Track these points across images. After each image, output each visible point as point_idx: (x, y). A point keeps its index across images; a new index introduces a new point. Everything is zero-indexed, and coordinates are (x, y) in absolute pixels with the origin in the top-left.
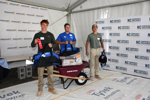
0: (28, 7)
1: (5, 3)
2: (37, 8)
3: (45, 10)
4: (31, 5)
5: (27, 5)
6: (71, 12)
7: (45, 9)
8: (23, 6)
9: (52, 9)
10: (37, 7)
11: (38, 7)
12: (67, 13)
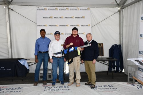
1: (44, 9)
2: (77, 9)
3: (87, 9)
4: (70, 7)
5: (65, 8)
6: (123, 7)
7: (87, 8)
8: (61, 9)
9: (96, 7)
10: (76, 8)
12: (119, 9)
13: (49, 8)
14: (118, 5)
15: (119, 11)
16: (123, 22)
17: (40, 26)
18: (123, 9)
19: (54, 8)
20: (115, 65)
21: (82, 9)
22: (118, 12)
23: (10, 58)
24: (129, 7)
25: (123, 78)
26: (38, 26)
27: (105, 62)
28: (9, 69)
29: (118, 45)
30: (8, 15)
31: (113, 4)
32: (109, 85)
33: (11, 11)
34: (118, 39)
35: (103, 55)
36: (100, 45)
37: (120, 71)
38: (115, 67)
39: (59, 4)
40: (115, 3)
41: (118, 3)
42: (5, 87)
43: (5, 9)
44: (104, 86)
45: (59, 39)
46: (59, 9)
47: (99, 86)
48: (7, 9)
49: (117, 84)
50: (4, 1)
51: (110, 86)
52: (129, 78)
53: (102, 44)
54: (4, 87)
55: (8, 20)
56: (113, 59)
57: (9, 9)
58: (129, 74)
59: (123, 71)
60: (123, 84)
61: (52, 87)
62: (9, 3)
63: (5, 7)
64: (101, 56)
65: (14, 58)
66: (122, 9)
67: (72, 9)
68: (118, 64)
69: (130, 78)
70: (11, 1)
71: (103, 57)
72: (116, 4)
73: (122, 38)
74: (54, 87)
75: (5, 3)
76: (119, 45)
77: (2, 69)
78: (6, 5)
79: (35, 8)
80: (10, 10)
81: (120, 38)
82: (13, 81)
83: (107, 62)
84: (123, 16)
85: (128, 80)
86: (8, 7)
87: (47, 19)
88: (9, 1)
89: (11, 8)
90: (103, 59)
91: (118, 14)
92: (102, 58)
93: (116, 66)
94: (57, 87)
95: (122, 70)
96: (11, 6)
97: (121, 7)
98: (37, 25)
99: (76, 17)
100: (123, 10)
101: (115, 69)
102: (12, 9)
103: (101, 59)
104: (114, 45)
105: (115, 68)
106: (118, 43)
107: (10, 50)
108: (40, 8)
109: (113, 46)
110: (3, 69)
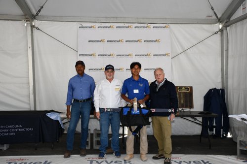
0: (128, 27)
1: (91, 27)
2: (147, 27)
3: (165, 27)
4: (135, 23)
5: (127, 25)
6: (228, 24)
7: (164, 25)
8: (120, 27)
9: (180, 24)
10: (145, 25)
11: (149, 25)
12: (221, 26)
13: (99, 25)
14: (219, 21)
15: (221, 30)
16: (227, 50)
17: (83, 55)
18: (228, 26)
19: (108, 25)
20: (214, 125)
21: (156, 27)
22: (219, 33)
23: (32, 109)
24: (239, 23)
25: (229, 148)
26: (80, 55)
27: (196, 119)
28: (30, 129)
29: (218, 90)
30: (30, 37)
31: (211, 18)
32: (203, 161)
33: (35, 31)
34: (220, 80)
35: (191, 107)
36: (187, 88)
37: (223, 135)
38: (214, 129)
39: (116, 18)
40: (214, 17)
41: (219, 17)
42: (23, 160)
43: (26, 27)
44: (194, 162)
45: (113, 78)
46: (117, 27)
47: (185, 162)
48: (29, 28)
49: (218, 159)
50: (25, 15)
51: (205, 161)
52: (239, 148)
53: (191, 88)
54: (21, 160)
55: (31, 46)
56: (211, 114)
57: (32, 27)
58: (240, 141)
59: (229, 136)
60: (228, 160)
61: (102, 162)
62: (34, 17)
63: (26, 24)
64: (189, 109)
65: (38, 109)
66: (226, 26)
67: (138, 27)
68: (218, 122)
69: (242, 149)
70: (37, 14)
71: (192, 110)
72: (216, 18)
73: (227, 78)
74: (106, 162)
75: (27, 18)
76: (221, 89)
77: (19, 128)
78: (28, 21)
79: (76, 25)
80: (34, 29)
81: (222, 77)
82: (36, 149)
83: (200, 119)
84: (228, 39)
85: (238, 152)
86: (31, 24)
87: (95, 44)
88: (33, 15)
89: (36, 26)
90: (192, 114)
91: (218, 36)
92: (190, 112)
93: (215, 127)
94: (112, 162)
95: (227, 135)
96: (36, 23)
97: (224, 24)
98: (79, 53)
99: (145, 41)
100: (228, 28)
101: (214, 133)
102: (37, 28)
103: (189, 114)
104: (212, 89)
105: (213, 131)
106: (219, 87)
107: (32, 96)
108: (84, 25)
109: (210, 90)
110: (21, 128)
